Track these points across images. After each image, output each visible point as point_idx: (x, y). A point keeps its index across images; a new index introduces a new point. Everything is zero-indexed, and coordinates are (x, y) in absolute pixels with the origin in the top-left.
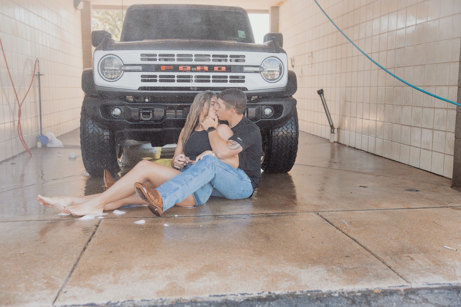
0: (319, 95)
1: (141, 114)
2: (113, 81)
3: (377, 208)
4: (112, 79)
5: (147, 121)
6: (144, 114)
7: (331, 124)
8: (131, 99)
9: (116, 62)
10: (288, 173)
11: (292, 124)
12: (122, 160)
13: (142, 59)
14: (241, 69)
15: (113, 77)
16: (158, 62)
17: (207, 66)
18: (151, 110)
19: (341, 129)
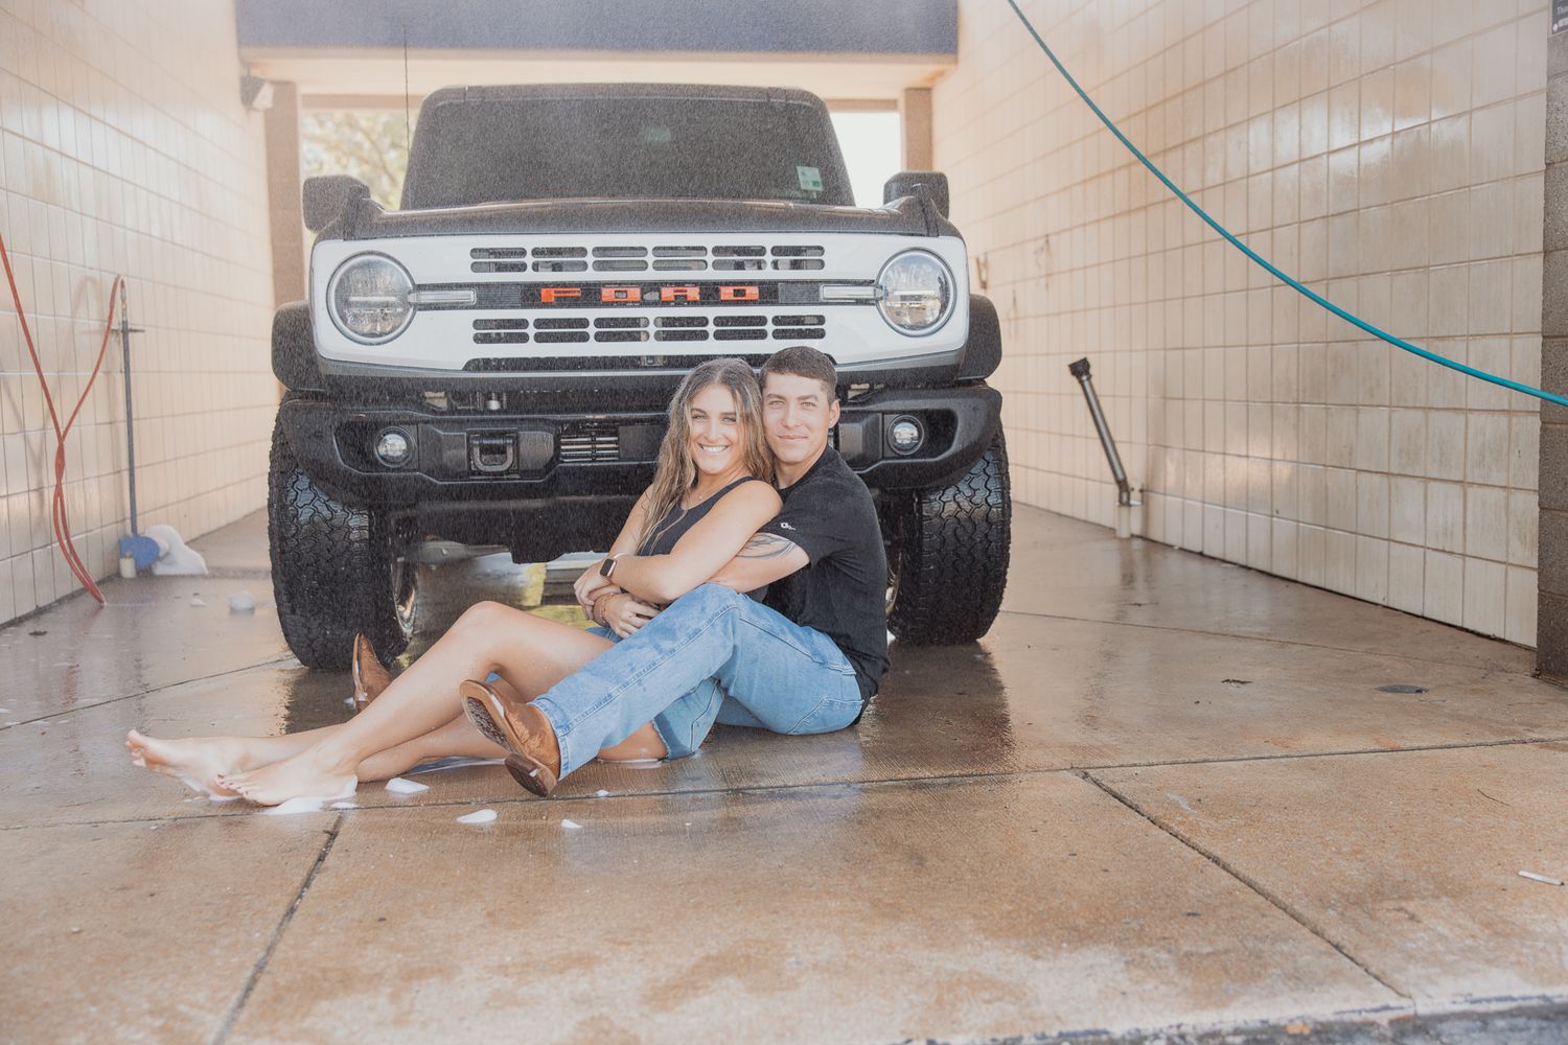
0: (1074, 380)
1: (477, 451)
2: (379, 344)
3: (1285, 752)
4: (373, 335)
5: (494, 474)
6: (485, 450)
7: (1120, 476)
8: (440, 401)
9: (390, 278)
10: (978, 644)
11: (989, 477)
12: (412, 611)
13: (475, 267)
14: (810, 292)
15: (379, 329)
16: (529, 276)
17: (695, 283)
18: (510, 437)
19: (1152, 491)
